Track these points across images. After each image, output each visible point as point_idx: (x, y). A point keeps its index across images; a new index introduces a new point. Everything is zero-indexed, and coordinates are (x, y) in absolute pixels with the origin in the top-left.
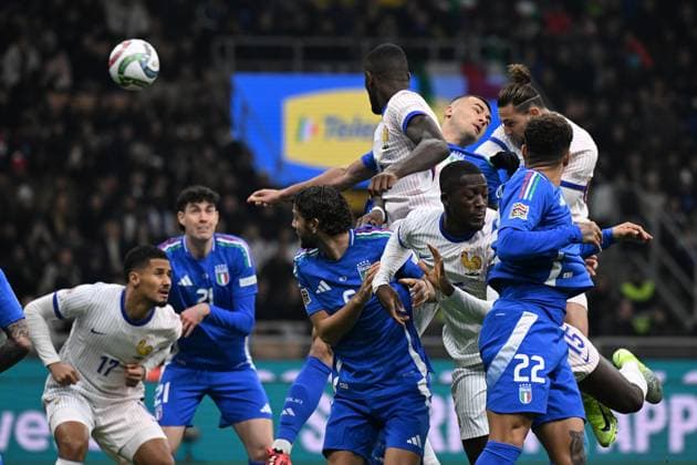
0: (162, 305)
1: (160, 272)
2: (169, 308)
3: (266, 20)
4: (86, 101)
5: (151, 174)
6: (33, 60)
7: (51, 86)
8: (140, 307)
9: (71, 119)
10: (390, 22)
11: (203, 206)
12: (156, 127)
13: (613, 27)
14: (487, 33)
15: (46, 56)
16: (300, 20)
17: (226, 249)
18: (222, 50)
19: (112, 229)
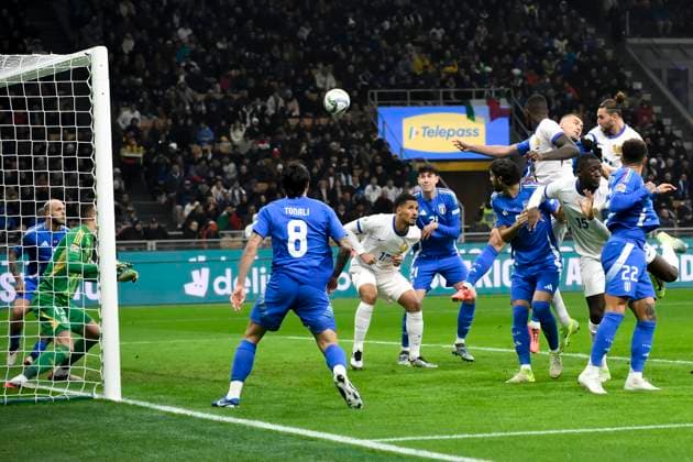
0: (413, 225)
1: (411, 207)
2: (416, 227)
3: (393, 80)
4: (308, 122)
5: (340, 156)
6: (281, 103)
7: (290, 116)
8: (403, 226)
9: (300, 130)
10: (452, 80)
11: (426, 174)
12: (342, 133)
13: (559, 80)
14: (499, 85)
15: (287, 100)
16: (409, 81)
17: (443, 196)
18: (372, 94)
19: (323, 183)
